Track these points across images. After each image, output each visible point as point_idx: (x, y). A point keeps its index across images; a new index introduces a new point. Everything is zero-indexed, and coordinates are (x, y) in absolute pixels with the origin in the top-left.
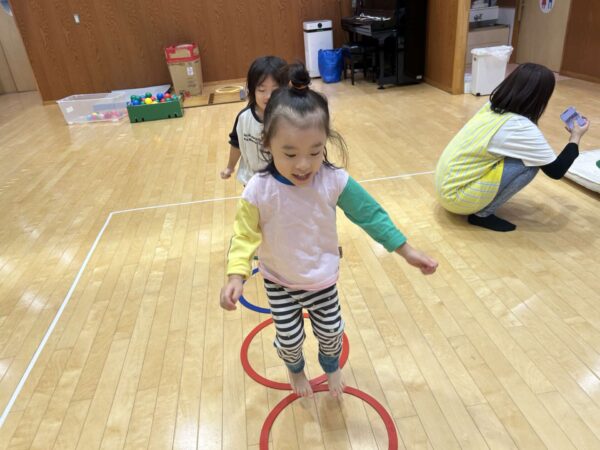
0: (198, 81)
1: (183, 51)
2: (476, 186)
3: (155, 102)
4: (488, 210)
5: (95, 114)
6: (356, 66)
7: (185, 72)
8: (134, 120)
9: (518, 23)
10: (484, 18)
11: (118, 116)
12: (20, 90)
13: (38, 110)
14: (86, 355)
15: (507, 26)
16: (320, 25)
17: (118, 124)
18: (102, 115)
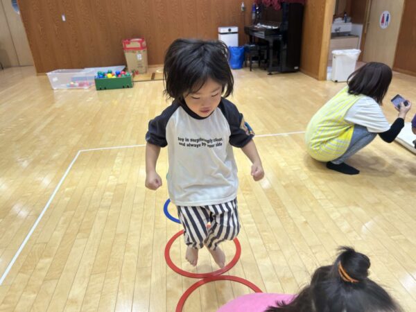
0: (145, 64)
1: (135, 43)
2: (334, 142)
3: (114, 77)
4: (341, 159)
5: (72, 83)
6: (254, 59)
7: (136, 57)
8: (99, 88)
9: (364, 35)
10: (342, 30)
11: (88, 85)
12: (21, 64)
13: (33, 79)
14: (56, 248)
15: (357, 36)
16: (230, 30)
17: (88, 91)
18: (77, 84)
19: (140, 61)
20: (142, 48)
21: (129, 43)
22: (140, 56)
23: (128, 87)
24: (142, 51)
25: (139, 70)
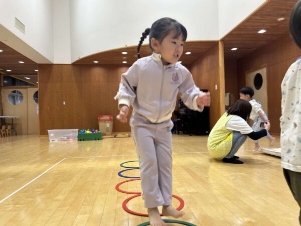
4: (230, 155)
5: (62, 137)
8: (80, 140)
11: (72, 138)
12: (29, 133)
19: (108, 128)
20: (110, 120)
21: (102, 117)
22: (108, 125)
23: (99, 139)
24: (110, 122)
25: (107, 133)
